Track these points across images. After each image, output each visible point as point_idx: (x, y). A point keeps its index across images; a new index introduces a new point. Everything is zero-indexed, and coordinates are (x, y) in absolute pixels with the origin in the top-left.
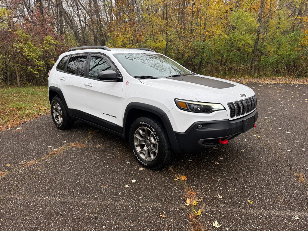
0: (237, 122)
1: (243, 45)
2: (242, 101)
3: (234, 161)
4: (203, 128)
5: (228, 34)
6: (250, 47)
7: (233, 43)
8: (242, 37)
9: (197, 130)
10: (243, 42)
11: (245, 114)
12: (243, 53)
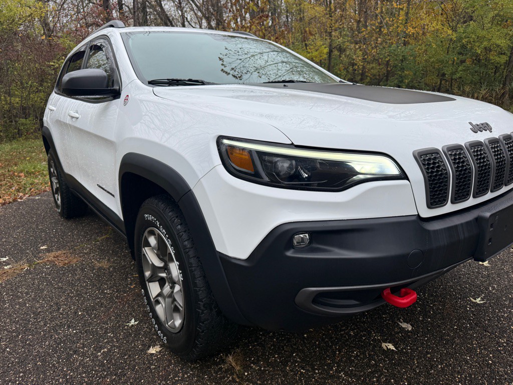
0: (456, 226)
1: (485, 48)
2: (476, 145)
3: (447, 341)
4: (315, 245)
5: (454, 29)
6: (502, 54)
7: (463, 47)
8: (484, 33)
9: (289, 253)
10: (485, 43)
11: (489, 196)
12: (486, 66)
